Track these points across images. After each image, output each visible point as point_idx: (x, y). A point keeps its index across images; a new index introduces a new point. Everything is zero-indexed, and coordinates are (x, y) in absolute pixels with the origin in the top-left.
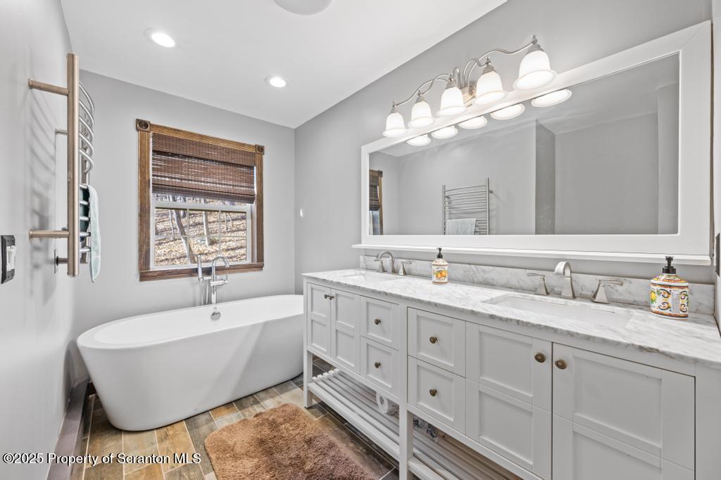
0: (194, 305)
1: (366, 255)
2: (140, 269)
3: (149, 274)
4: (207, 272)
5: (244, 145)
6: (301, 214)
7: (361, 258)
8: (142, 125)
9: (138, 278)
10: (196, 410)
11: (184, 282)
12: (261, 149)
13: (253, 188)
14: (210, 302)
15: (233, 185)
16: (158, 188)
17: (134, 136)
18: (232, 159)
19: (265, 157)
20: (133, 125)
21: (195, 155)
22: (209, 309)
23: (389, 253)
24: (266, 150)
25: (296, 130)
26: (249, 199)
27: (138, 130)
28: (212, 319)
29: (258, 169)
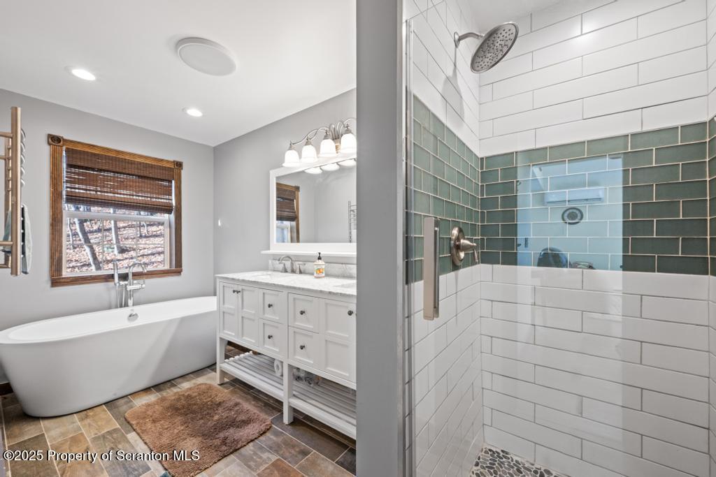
0: (110, 308)
1: (274, 259)
2: (52, 276)
3: (63, 280)
4: (124, 277)
5: (162, 160)
6: (220, 224)
7: (270, 262)
8: (54, 140)
9: (49, 284)
10: (115, 394)
11: (100, 287)
12: (179, 165)
13: (171, 200)
14: (126, 305)
15: (150, 197)
16: (72, 199)
17: (45, 150)
18: (150, 173)
19: (183, 172)
20: (44, 139)
21: (111, 169)
22: (126, 311)
23: (289, 257)
24: (184, 166)
25: (215, 149)
26: (167, 209)
27: (49, 144)
28: (129, 320)
29: (176, 183)
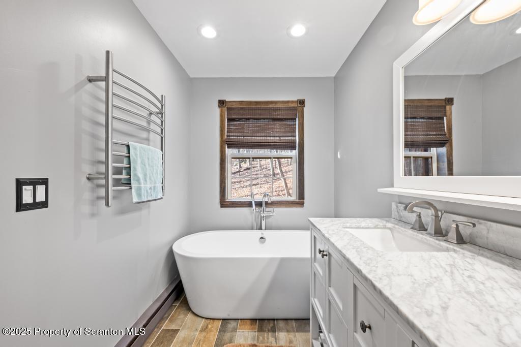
0: (252, 229)
1: (400, 203)
2: (221, 200)
3: (225, 203)
5: (288, 102)
6: (339, 156)
7: (394, 205)
8: (222, 103)
9: (219, 206)
11: (245, 210)
12: (302, 102)
13: (295, 136)
14: (261, 229)
15: (279, 137)
16: (231, 145)
17: (217, 111)
18: (278, 115)
19: (305, 109)
20: (217, 104)
21: (252, 117)
23: (428, 204)
24: (306, 103)
25: (335, 78)
26: (292, 146)
27: (219, 107)
28: (260, 241)
29: (299, 120)
